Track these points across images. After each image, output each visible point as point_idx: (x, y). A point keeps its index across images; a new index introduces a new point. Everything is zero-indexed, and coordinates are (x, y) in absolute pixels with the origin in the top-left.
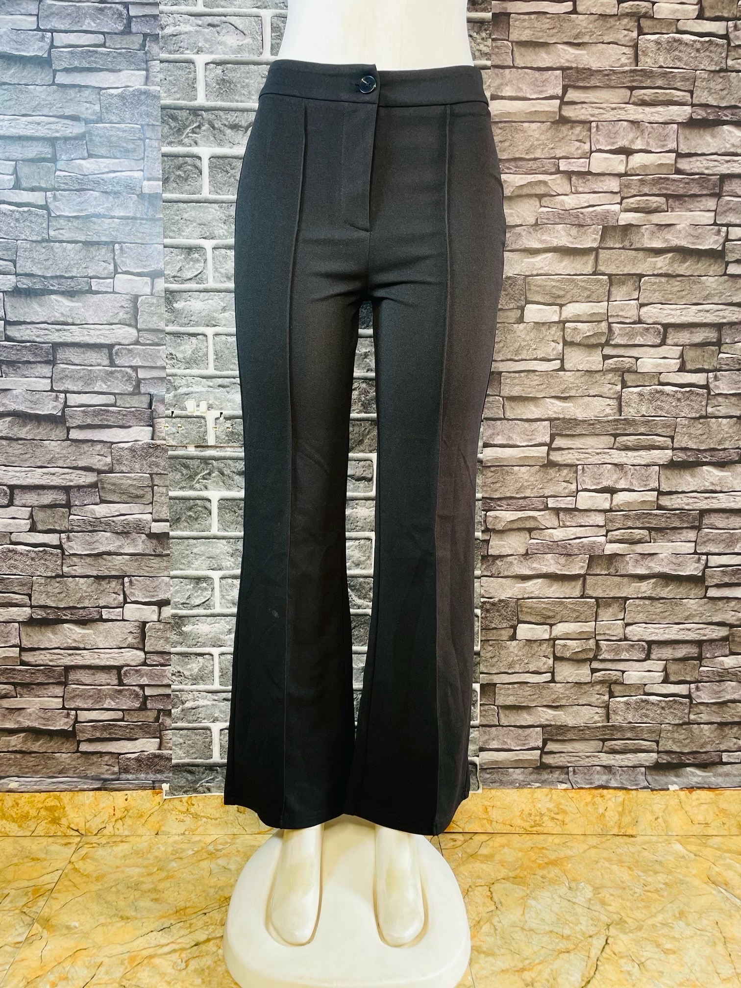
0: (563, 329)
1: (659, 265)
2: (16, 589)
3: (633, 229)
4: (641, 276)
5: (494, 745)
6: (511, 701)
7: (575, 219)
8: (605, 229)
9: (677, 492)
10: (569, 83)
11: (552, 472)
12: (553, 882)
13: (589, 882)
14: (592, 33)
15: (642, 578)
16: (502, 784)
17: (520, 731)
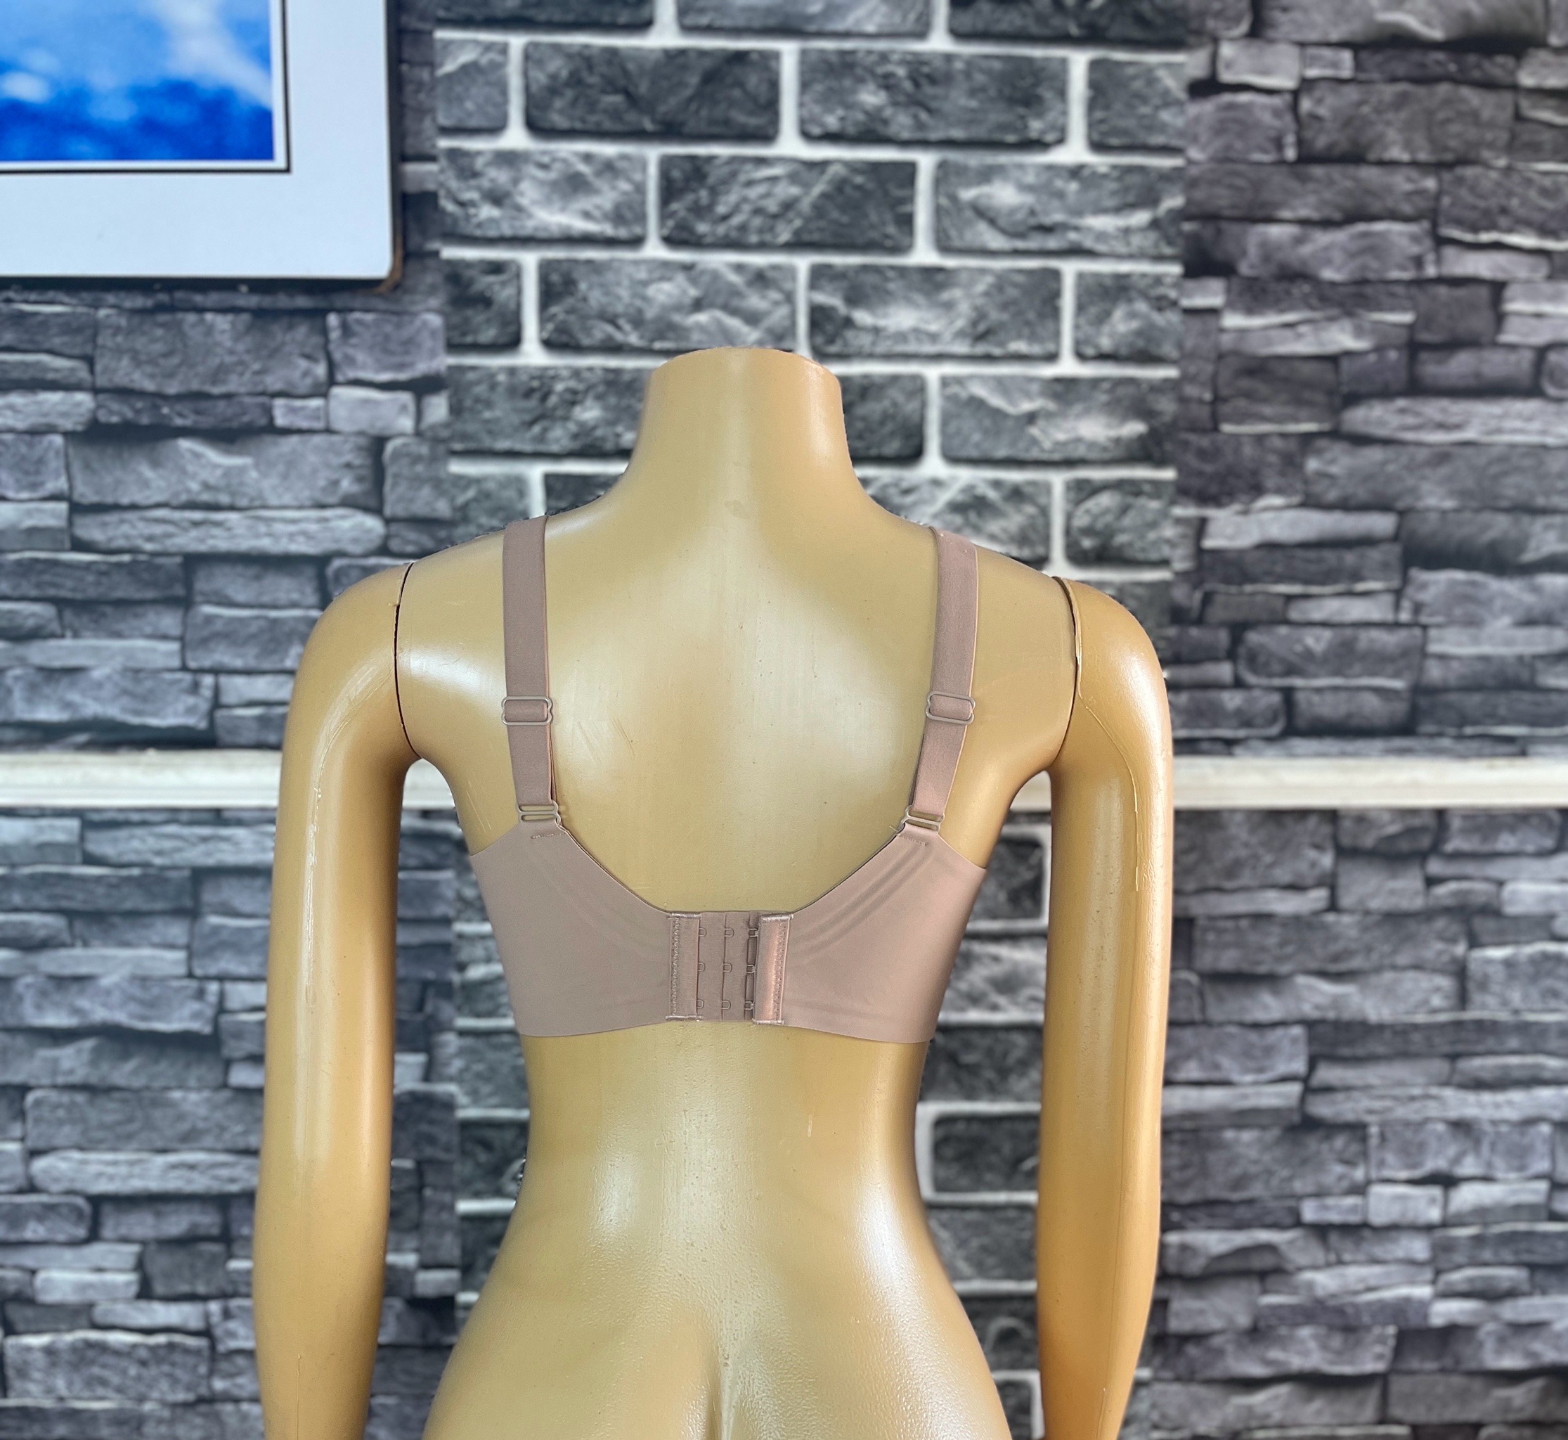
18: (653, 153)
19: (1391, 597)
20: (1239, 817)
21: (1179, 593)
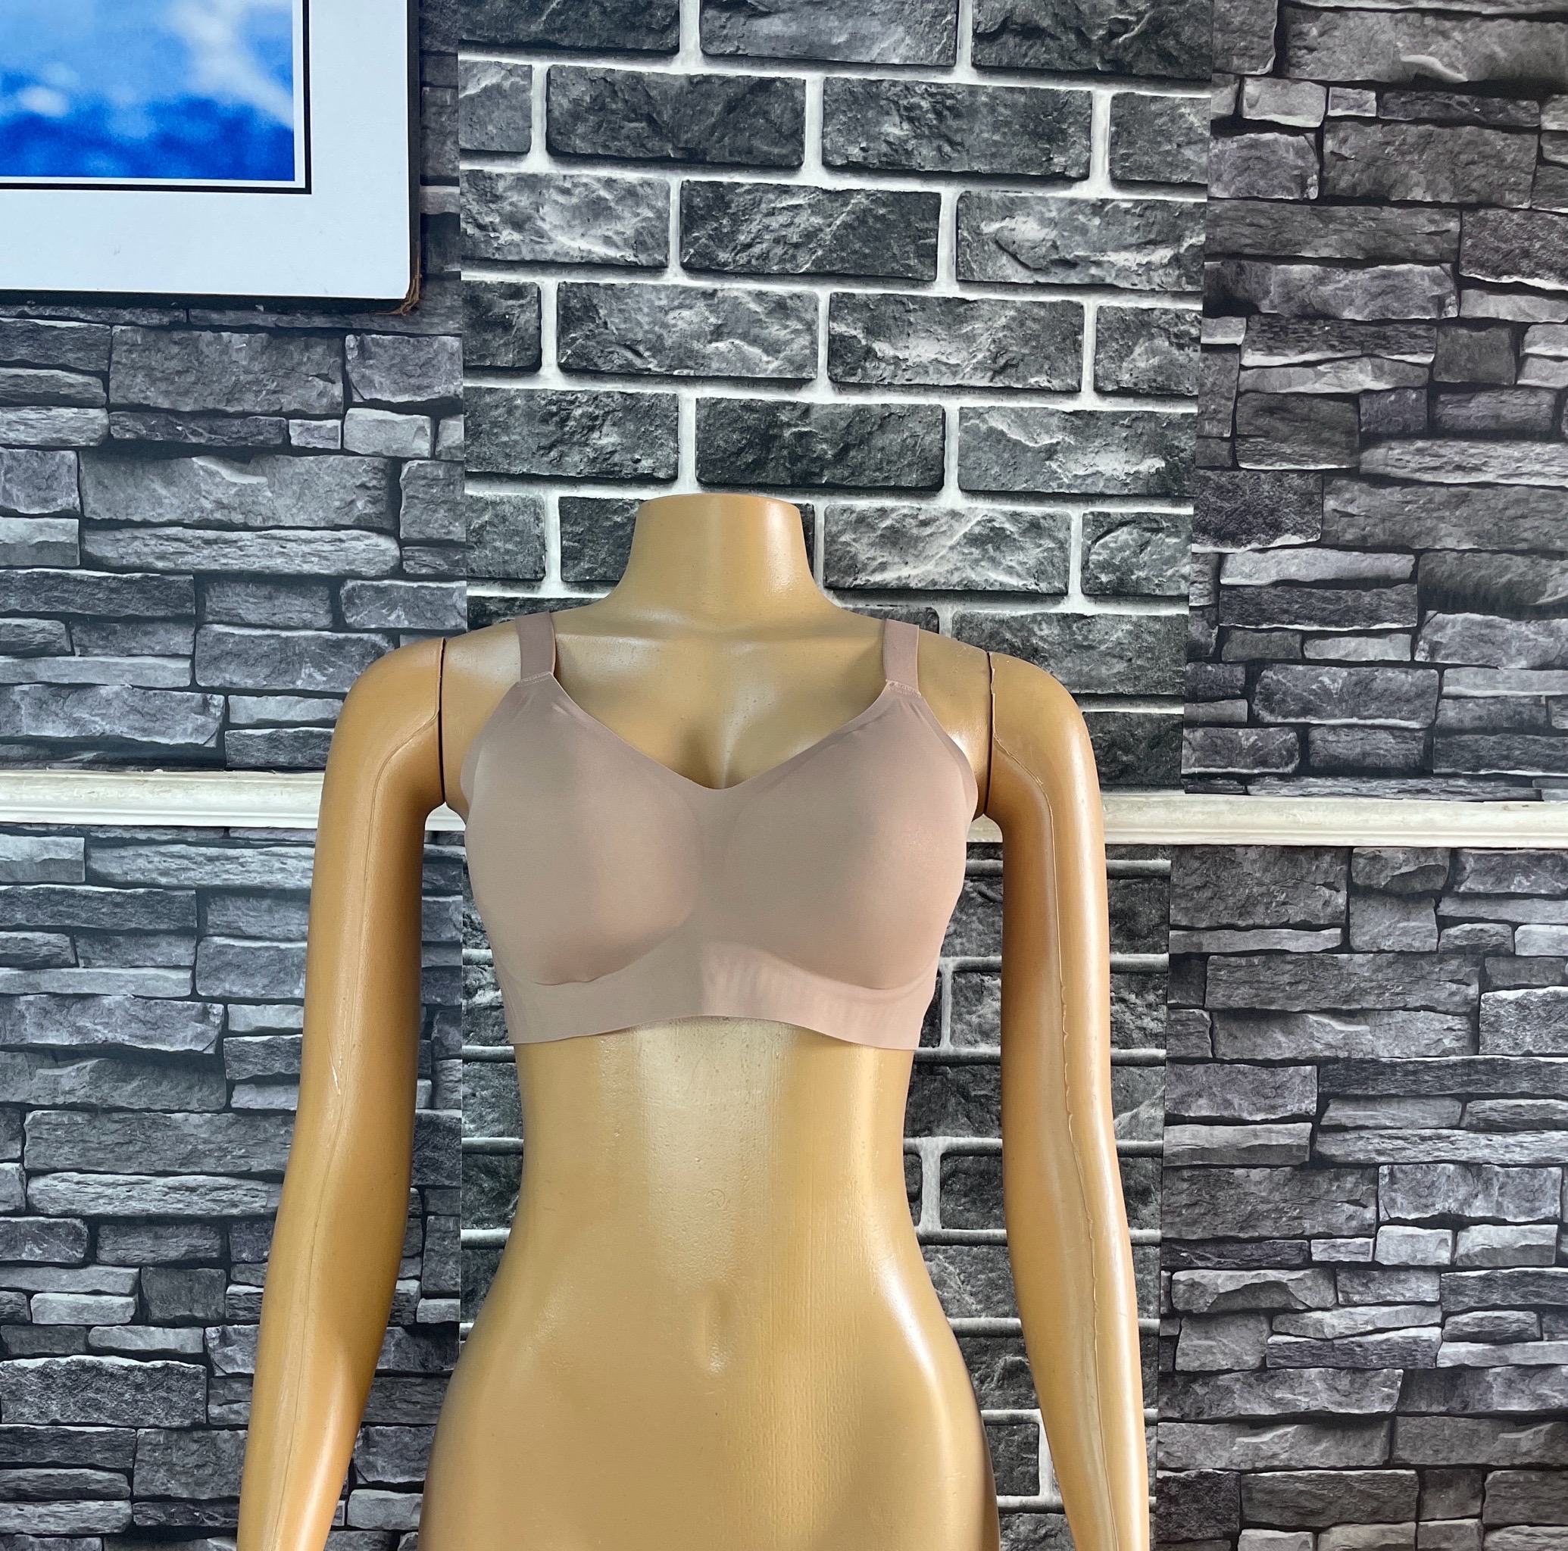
1: (1525, 1446)
3: (1468, 1374)
4: (1487, 1469)
7: (1345, 1358)
8: (1409, 1378)
10: (1331, 1090)
14: (1385, 989)
18: (675, 180)
19: (1407, 637)
20: (1252, 855)
21: (1197, 630)
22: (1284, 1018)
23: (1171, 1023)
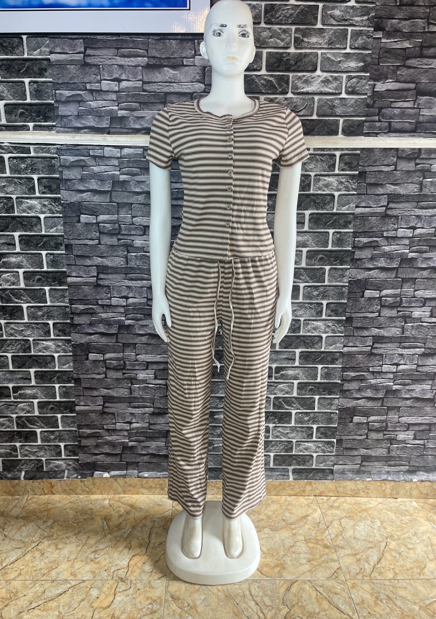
0: (381, 300)
1: (424, 274)
2: (148, 401)
3: (414, 259)
4: (416, 279)
5: (341, 462)
6: (349, 446)
7: (389, 256)
8: (402, 260)
9: (426, 366)
10: (390, 200)
11: (372, 357)
12: (365, 519)
13: (379, 519)
14: (403, 179)
15: (407, 399)
16: (343, 478)
17: (352, 457)
19: (413, 102)
20: (377, 150)
21: (368, 101)
22: (381, 185)
23: (358, 186)
